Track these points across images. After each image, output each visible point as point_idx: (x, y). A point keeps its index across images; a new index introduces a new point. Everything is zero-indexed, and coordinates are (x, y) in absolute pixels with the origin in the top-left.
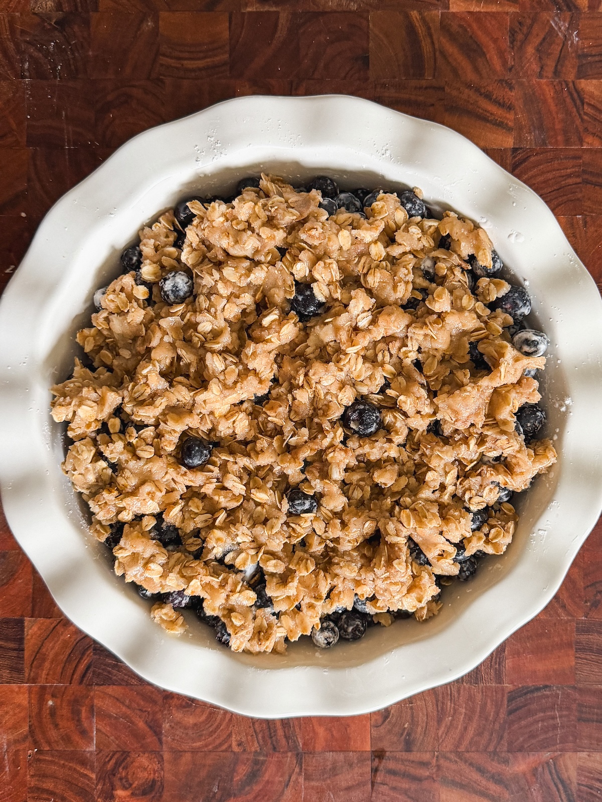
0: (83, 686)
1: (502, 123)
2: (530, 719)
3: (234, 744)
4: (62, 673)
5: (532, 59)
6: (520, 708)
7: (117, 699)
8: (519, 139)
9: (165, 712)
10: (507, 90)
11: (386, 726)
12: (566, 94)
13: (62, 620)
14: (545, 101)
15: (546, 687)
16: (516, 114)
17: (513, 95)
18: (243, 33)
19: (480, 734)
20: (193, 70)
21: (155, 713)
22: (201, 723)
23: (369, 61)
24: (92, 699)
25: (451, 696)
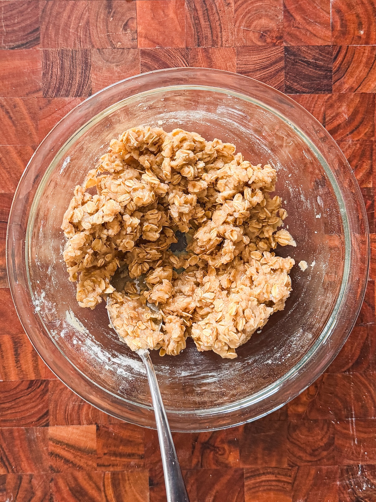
0: (339, 45)
1: (56, 443)
2: (23, 25)
3: (233, 4)
4: (354, 54)
5: (37, 487)
6: (31, 33)
7: (315, 35)
8: (44, 433)
9: (281, 27)
10: (54, 466)
11: (125, 19)
12: (13, 464)
13: (354, 92)
14: (28, 459)
15: (13, 48)
16: (47, 449)
17: (49, 462)
18: (235, 498)
19: (59, 13)
20: (269, 473)
21: (289, 26)
22: (256, 19)
23: (150, 483)
24: (333, 36)
25: (80, 41)
